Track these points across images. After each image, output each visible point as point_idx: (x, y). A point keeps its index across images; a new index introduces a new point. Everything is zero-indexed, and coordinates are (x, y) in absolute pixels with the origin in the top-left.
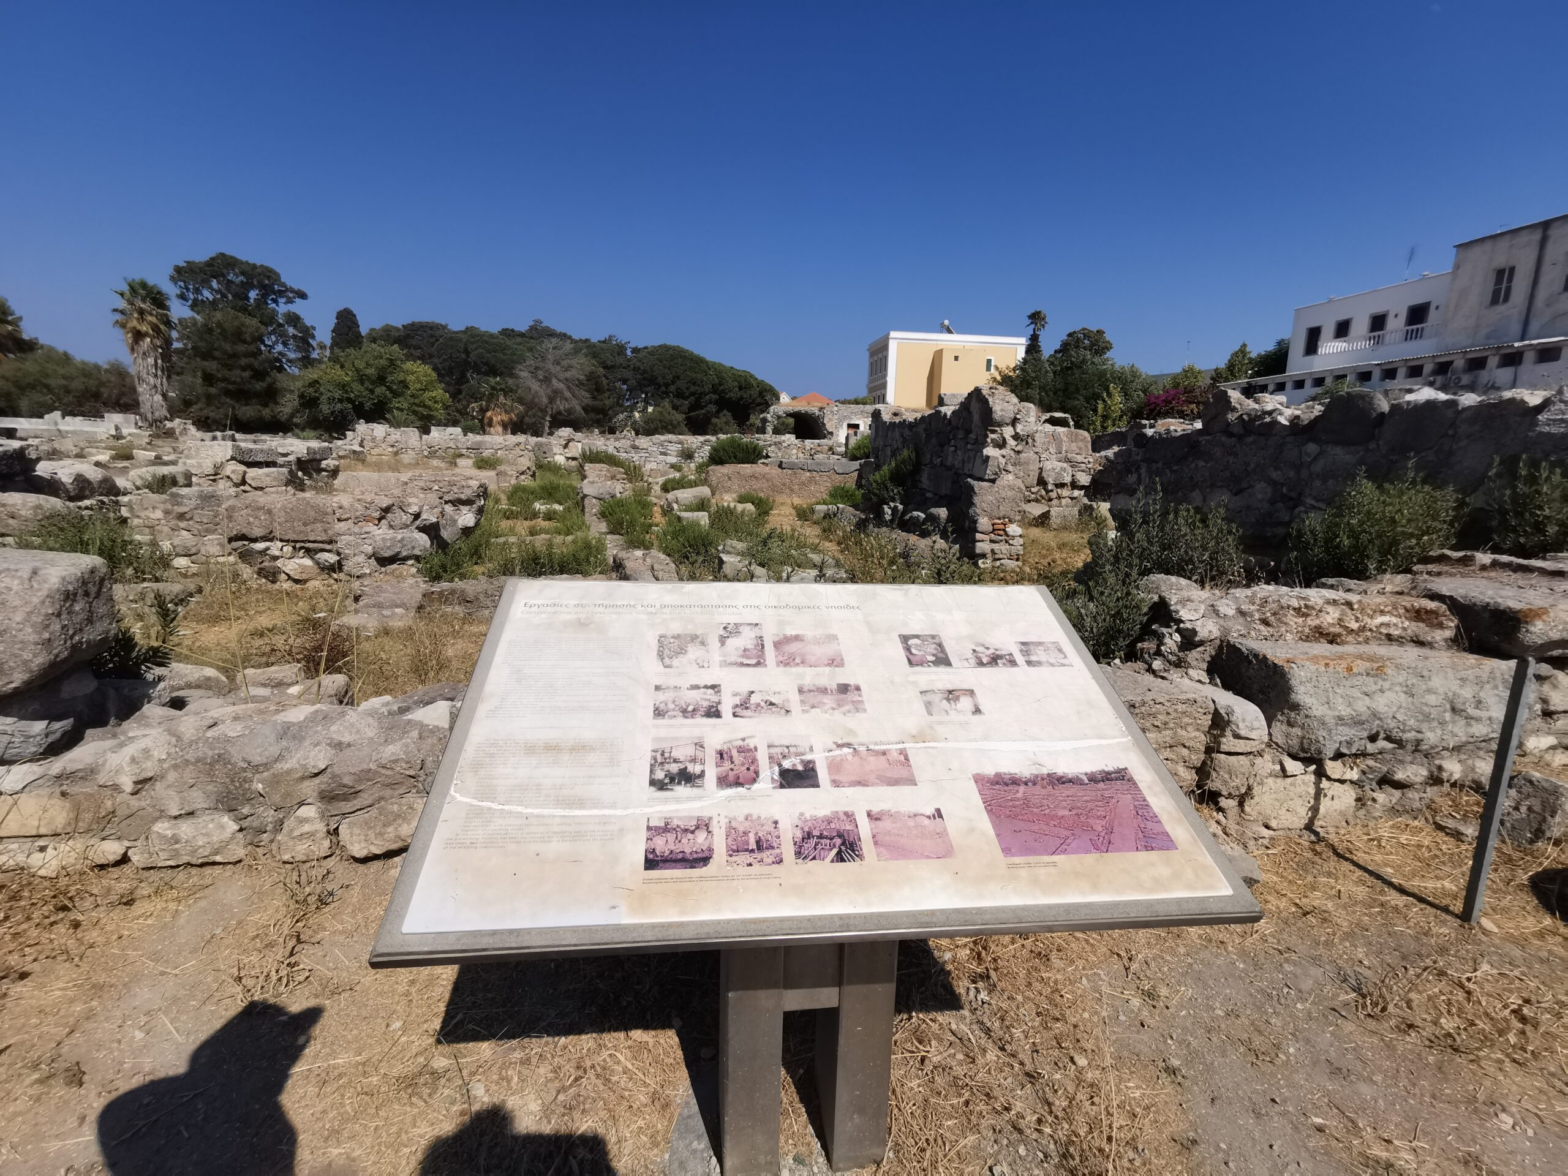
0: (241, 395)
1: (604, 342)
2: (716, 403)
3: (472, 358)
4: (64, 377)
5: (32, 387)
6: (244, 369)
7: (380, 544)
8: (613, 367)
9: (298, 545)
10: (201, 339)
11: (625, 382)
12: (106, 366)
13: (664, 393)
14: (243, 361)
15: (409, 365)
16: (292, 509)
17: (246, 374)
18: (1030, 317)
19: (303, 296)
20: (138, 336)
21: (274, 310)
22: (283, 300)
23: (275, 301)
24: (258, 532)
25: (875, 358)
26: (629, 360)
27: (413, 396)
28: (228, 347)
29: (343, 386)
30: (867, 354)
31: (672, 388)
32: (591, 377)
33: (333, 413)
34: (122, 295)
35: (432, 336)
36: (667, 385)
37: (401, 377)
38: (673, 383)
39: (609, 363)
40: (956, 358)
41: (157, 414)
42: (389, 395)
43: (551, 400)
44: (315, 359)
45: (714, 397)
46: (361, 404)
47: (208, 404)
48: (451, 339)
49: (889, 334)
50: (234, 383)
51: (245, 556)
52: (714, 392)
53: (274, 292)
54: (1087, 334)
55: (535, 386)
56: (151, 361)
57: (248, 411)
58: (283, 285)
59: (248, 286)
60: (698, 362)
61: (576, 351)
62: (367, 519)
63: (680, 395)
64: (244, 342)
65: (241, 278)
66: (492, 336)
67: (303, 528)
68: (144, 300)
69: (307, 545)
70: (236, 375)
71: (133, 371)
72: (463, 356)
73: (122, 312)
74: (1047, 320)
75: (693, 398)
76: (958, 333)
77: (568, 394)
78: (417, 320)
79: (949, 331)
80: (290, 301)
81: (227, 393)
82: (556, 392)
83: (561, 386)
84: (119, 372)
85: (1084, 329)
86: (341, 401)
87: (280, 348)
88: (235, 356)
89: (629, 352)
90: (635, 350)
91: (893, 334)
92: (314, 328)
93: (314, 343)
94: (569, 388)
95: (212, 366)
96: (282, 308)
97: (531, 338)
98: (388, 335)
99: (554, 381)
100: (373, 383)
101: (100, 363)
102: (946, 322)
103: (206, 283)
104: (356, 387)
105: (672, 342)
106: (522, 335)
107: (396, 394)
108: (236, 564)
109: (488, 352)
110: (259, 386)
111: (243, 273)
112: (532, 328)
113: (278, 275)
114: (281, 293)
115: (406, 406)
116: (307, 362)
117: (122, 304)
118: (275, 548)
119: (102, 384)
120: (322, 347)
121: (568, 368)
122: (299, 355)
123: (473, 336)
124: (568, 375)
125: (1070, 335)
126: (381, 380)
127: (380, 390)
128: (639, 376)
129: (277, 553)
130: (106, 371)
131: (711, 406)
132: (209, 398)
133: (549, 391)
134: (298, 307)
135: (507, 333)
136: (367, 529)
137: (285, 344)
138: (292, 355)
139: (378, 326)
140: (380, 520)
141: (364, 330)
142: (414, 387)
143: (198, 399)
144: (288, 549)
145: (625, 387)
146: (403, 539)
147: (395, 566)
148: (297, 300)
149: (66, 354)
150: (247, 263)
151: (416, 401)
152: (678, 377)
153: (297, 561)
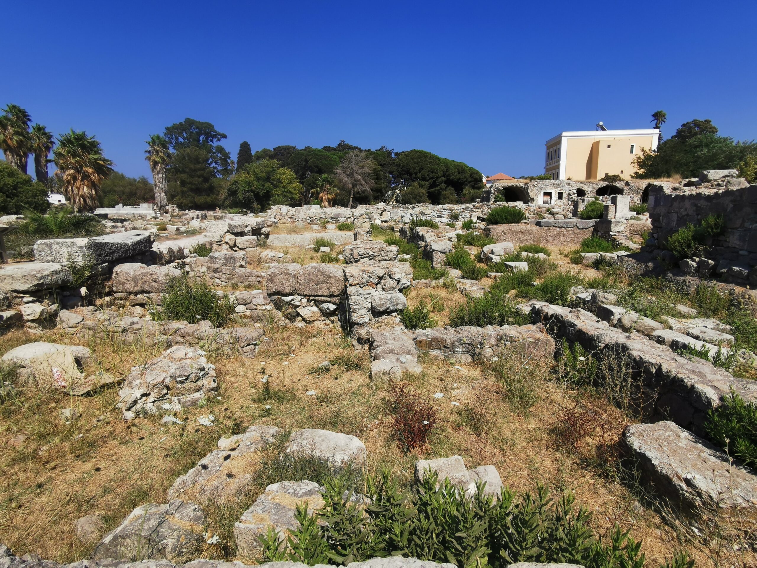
0: (198, 191)
1: (379, 150)
2: (445, 182)
3: (310, 163)
4: (122, 186)
5: (109, 192)
6: (199, 177)
7: (378, 302)
8: (384, 164)
9: (311, 298)
10: (180, 163)
11: (390, 173)
12: (138, 180)
13: (414, 178)
14: (199, 173)
15: (281, 170)
16: (309, 275)
17: (200, 180)
18: (653, 116)
19: (225, 137)
20: (156, 163)
21: (211, 145)
22: (215, 140)
23: (212, 141)
24: (288, 290)
25: (551, 150)
26: (394, 160)
27: (284, 187)
28: (192, 166)
29: (249, 184)
30: (545, 147)
31: (419, 175)
32: (375, 171)
33: (244, 198)
34: (149, 144)
35: (288, 153)
36: (416, 173)
37: (278, 176)
38: (420, 172)
39: (383, 163)
40: (609, 146)
41: (163, 203)
42: (272, 187)
43: (354, 186)
44: (230, 170)
45: (444, 179)
46: (258, 193)
47: (182, 197)
48: (298, 154)
49: (561, 134)
50: (195, 184)
51: (278, 306)
52: (444, 176)
53: (211, 136)
54: (696, 123)
55: (345, 178)
56: (160, 176)
57: (200, 199)
58: (215, 132)
59: (199, 134)
60: (434, 159)
61: (367, 157)
62: (369, 284)
63: (423, 179)
64: (199, 163)
65: (197, 130)
66: (319, 151)
67: (315, 287)
68: (158, 146)
69: (317, 298)
70: (197, 180)
71: (151, 182)
72: (304, 163)
73: (149, 152)
74: (666, 117)
75: (431, 181)
76: (609, 129)
77: (363, 182)
78: (280, 145)
79: (603, 129)
80: (219, 140)
81: (192, 190)
82: (357, 181)
83: (360, 177)
84: (144, 182)
85: (695, 120)
86: (248, 191)
87: (214, 165)
88: (195, 170)
89: (393, 156)
90: (397, 154)
91: (564, 134)
92: (230, 153)
93: (229, 161)
94: (363, 178)
95: (184, 176)
96: (215, 144)
97: (339, 151)
98: (265, 154)
99: (355, 175)
100: (264, 181)
101: (136, 178)
102: (601, 123)
103: (181, 134)
104: (255, 182)
105: (418, 148)
106: (334, 149)
107: (275, 187)
108: (272, 310)
109: (318, 160)
110: (206, 186)
111: (197, 128)
112: (339, 145)
113: (213, 127)
114: (215, 136)
115: (280, 192)
116: (226, 171)
117: (149, 148)
118: (297, 300)
119: (137, 189)
120: (233, 163)
121: (363, 167)
122: (222, 168)
123: (309, 152)
124: (363, 170)
125: (684, 125)
126: (268, 179)
127: (267, 185)
128: (400, 169)
129: (298, 303)
130: (139, 182)
131: (443, 185)
132: (183, 193)
133: (352, 180)
134: (223, 143)
135: (327, 149)
136: (369, 291)
137: (216, 163)
138: (219, 168)
139: (260, 150)
140: (376, 285)
141: (253, 153)
142: (284, 183)
143: (178, 194)
144: (305, 300)
145: (391, 176)
146: (391, 298)
147: (384, 317)
148: (222, 139)
149: (122, 175)
150: (199, 122)
151: (286, 190)
152: (423, 169)
153: (310, 308)
